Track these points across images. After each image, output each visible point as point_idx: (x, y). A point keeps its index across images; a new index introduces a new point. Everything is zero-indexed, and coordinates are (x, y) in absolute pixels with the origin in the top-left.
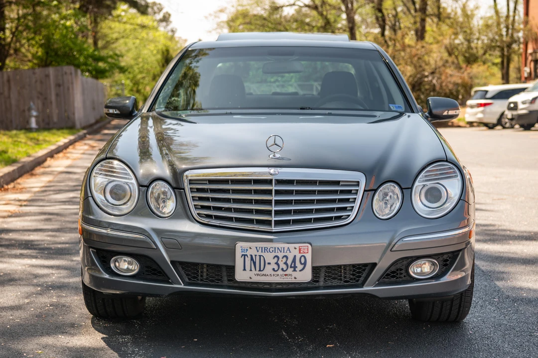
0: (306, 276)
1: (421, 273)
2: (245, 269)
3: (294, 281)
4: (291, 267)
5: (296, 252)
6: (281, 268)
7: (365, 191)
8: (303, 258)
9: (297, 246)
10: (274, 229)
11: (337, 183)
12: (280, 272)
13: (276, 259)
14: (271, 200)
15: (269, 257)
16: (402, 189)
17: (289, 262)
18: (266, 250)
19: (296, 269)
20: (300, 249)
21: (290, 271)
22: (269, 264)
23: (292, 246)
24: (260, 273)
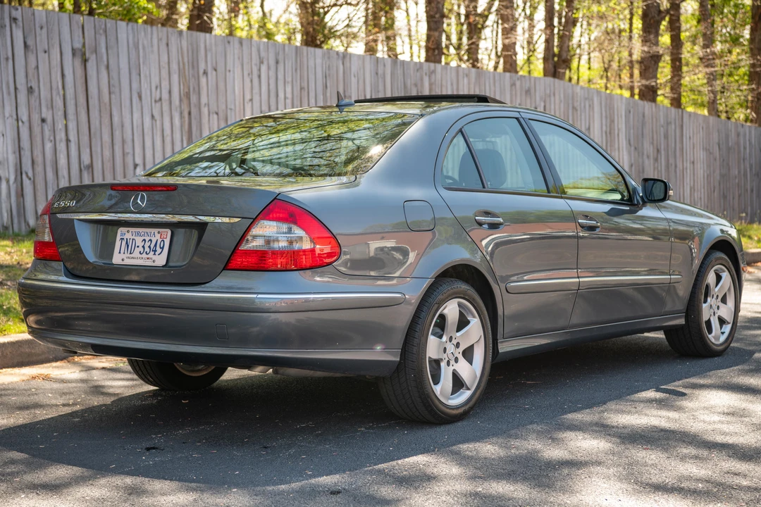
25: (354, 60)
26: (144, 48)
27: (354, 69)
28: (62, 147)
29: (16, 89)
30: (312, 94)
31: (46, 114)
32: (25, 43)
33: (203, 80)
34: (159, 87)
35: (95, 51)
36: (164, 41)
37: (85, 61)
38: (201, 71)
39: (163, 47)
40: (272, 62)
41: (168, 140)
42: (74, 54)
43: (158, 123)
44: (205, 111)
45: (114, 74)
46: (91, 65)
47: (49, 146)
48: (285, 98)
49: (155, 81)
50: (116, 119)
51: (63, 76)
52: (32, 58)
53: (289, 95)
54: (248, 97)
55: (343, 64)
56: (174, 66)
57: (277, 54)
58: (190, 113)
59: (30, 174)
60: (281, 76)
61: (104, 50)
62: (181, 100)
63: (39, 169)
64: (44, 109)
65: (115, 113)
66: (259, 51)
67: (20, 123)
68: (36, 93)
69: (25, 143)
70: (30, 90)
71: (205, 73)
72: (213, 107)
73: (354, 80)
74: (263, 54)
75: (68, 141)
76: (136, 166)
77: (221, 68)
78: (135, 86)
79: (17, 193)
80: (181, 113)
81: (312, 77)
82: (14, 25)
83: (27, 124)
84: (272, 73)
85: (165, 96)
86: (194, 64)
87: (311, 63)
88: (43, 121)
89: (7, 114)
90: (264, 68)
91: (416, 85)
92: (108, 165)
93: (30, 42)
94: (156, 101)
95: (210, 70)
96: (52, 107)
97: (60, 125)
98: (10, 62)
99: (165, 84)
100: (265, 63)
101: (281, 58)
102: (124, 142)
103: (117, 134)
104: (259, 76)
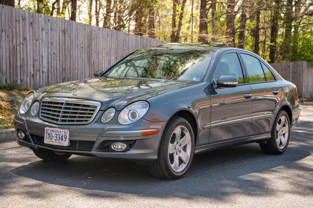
0: (66, 143)
1: (117, 149)
2: (47, 139)
3: (62, 145)
4: (61, 139)
5: (63, 133)
6: (57, 139)
7: (99, 110)
8: (65, 136)
9: (64, 130)
10: (59, 123)
11: (89, 106)
12: (57, 141)
13: (56, 135)
14: (61, 111)
15: (54, 134)
16: (116, 111)
17: (60, 137)
18: (53, 131)
19: (63, 140)
20: (64, 132)
21: (61, 141)
22: (54, 137)
23: (62, 130)
24: (51, 140)
25: (131, 36)
26: (79, 30)
27: (131, 39)
28: (58, 62)
29: (48, 43)
30: (120, 47)
31: (55, 51)
32: (51, 28)
33: (93, 41)
34: (82, 43)
35: (67, 31)
36: (84, 28)
37: (65, 34)
38: (93, 38)
39: (84, 30)
40: (110, 36)
41: (84, 61)
42: (62, 32)
43: (82, 55)
44: (93, 51)
45: (71, 38)
46: (66, 35)
47: (55, 61)
48: (113, 48)
49: (81, 41)
50: (72, 53)
51: (59, 39)
52: (52, 33)
53: (114, 47)
54: (104, 47)
55: (128, 37)
56: (86, 37)
57: (112, 33)
58: (89, 52)
59: (51, 71)
60: (112, 41)
61: (69, 31)
62: (87, 48)
63: (53, 69)
64: (54, 50)
65: (71, 52)
66: (107, 32)
67: (49, 54)
68: (53, 45)
69: (50, 61)
70: (51, 43)
71: (94, 39)
72: (95, 51)
73: (130, 43)
74: (108, 33)
75: (60, 60)
76: (76, 69)
77: (97, 38)
78: (76, 42)
79: (47, 77)
80: (87, 52)
81: (120, 41)
82: (49, 22)
83: (50, 54)
84: (110, 40)
85: (84, 46)
86: (91, 36)
87: (120, 37)
88: (54, 53)
89: (46, 51)
90: (108, 38)
91: (146, 45)
92: (69, 69)
93: (52, 28)
94: (81, 48)
95: (95, 38)
96: (56, 49)
97: (58, 55)
98: (47, 34)
99: (84, 42)
100: (109, 36)
101: (113, 34)
102: (73, 61)
103: (72, 58)
104: (107, 41)
